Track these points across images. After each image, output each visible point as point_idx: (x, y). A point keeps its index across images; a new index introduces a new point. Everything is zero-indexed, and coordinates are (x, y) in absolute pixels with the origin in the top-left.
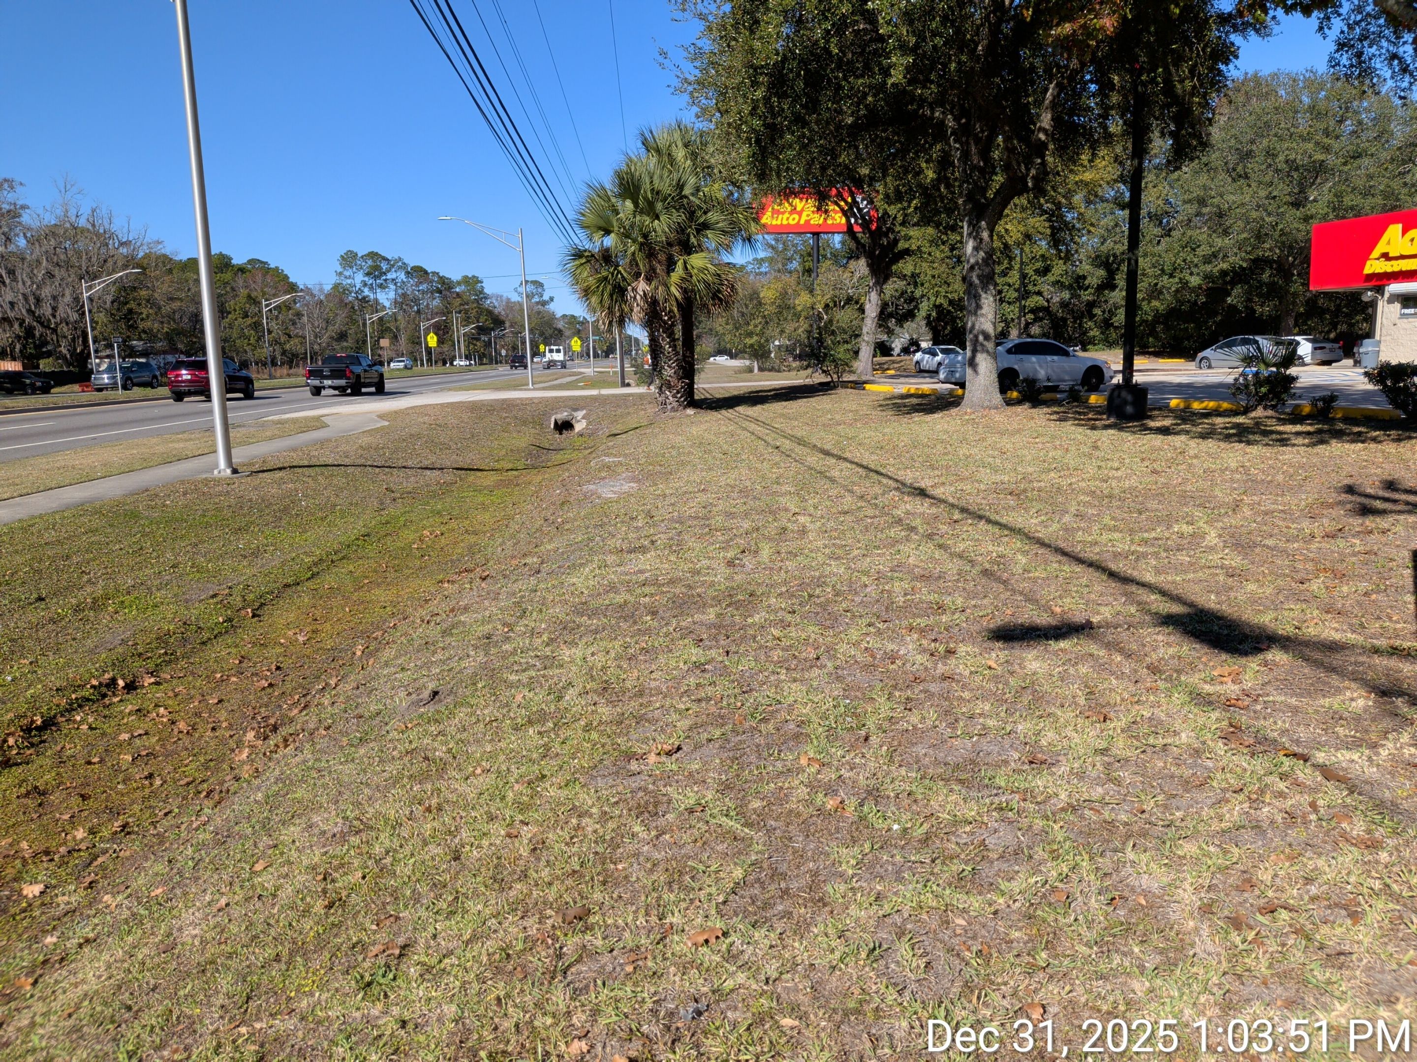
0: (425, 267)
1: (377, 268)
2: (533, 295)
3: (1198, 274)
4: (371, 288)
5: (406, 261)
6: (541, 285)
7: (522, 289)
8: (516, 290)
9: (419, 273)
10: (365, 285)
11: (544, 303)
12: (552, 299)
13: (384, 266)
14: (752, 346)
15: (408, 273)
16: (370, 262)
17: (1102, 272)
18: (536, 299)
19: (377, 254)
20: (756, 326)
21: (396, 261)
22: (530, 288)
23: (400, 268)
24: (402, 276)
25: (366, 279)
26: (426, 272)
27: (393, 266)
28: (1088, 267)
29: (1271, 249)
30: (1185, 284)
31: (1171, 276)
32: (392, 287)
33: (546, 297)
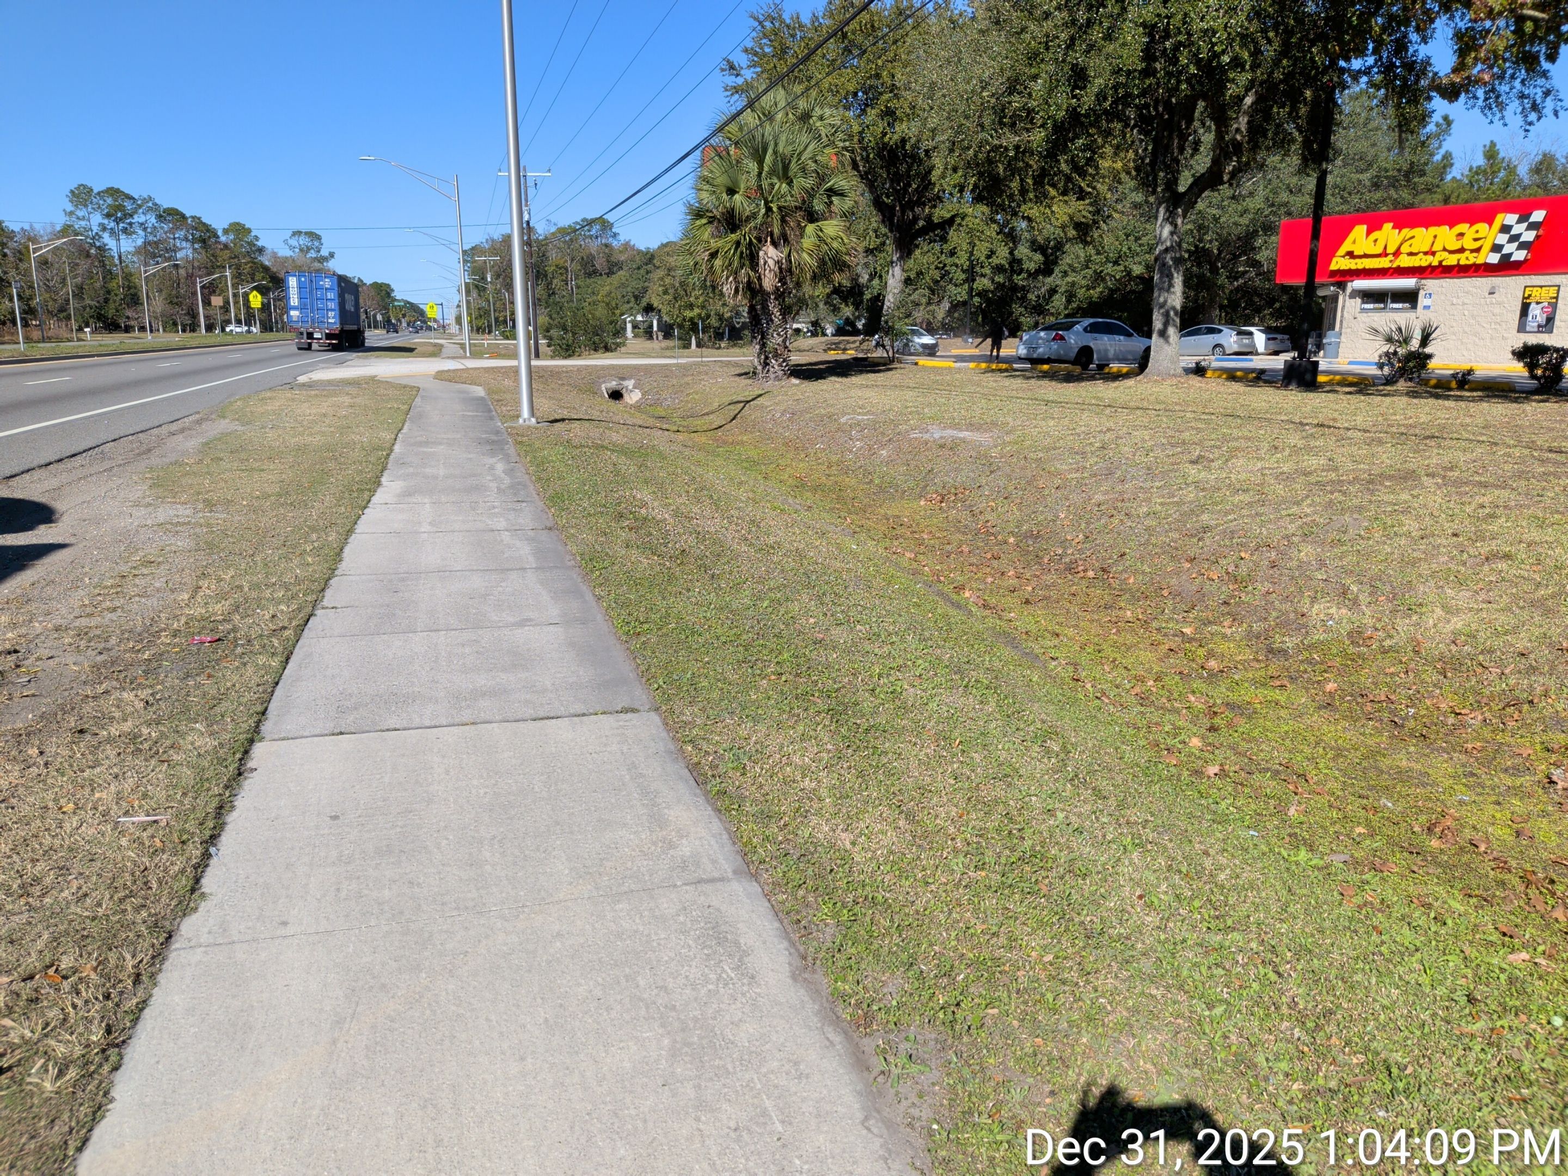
0: (181, 209)
1: (120, 208)
2: (309, 249)
3: (1140, 263)
4: (112, 232)
5: (157, 201)
6: (318, 238)
7: (293, 242)
8: (285, 241)
9: (174, 216)
10: (104, 229)
11: (323, 260)
12: (332, 255)
13: (129, 206)
14: (691, 319)
15: (159, 217)
16: (110, 201)
17: (1038, 257)
18: (312, 254)
19: (117, 191)
20: (697, 298)
21: (145, 201)
22: (304, 241)
23: (150, 209)
24: (152, 220)
25: (106, 221)
26: (183, 216)
27: (140, 206)
28: (1026, 251)
29: (1211, 242)
30: (1129, 273)
31: (1116, 263)
32: (141, 232)
33: (324, 252)
